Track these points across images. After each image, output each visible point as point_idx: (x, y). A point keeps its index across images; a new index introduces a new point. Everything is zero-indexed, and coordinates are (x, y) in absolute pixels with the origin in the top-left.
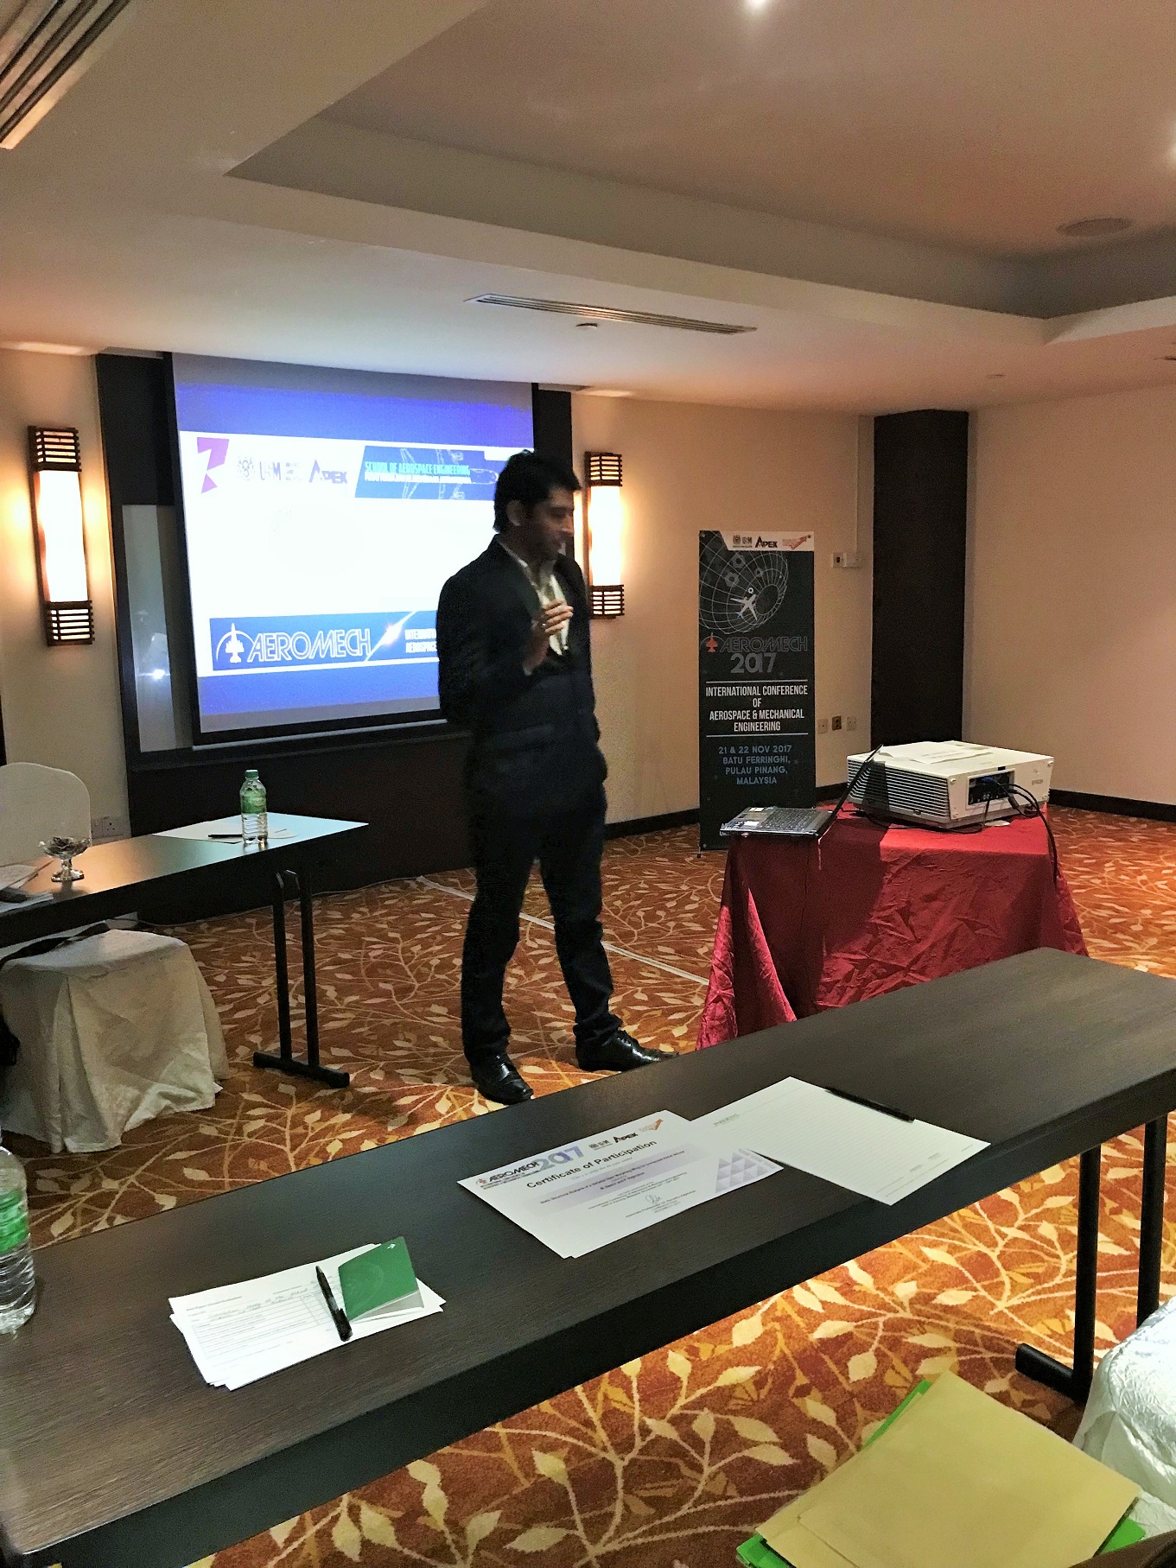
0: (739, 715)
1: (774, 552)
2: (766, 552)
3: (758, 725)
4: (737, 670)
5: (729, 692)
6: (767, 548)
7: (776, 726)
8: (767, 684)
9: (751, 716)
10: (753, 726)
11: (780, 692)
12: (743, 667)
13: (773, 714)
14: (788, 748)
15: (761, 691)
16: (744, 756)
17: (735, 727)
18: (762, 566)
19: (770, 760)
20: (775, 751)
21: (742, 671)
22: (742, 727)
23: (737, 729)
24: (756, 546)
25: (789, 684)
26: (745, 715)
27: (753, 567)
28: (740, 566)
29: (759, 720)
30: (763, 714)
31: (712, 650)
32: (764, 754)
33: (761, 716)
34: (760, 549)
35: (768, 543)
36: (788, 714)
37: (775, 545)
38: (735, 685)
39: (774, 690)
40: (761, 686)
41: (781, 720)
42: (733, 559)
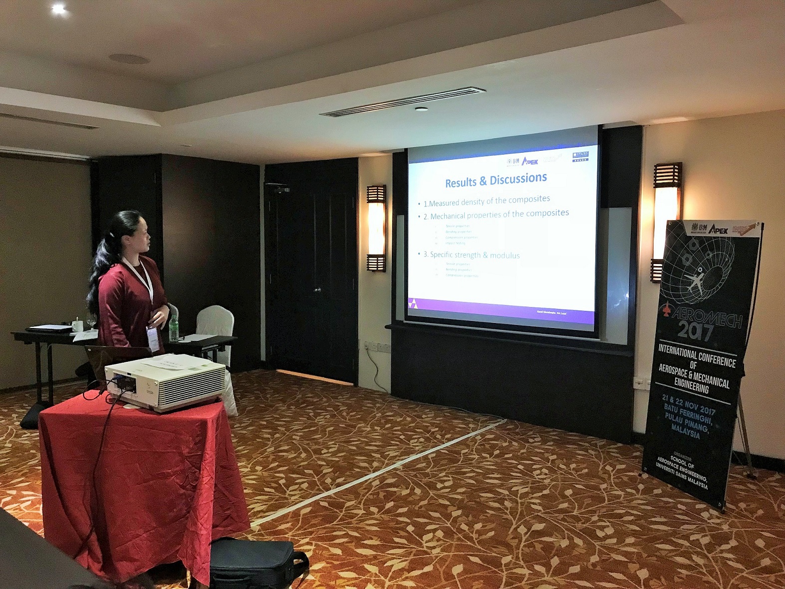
0: (680, 371)
1: (724, 238)
2: (718, 237)
3: (692, 384)
4: (682, 334)
5: (674, 351)
6: (718, 235)
7: (705, 389)
8: (703, 352)
9: (687, 375)
10: (688, 384)
11: (712, 360)
12: (687, 332)
13: (704, 378)
14: (712, 412)
15: (697, 356)
16: (680, 407)
17: (676, 381)
18: (712, 250)
19: (697, 417)
20: (702, 411)
21: (686, 336)
22: (680, 382)
23: (677, 383)
24: (709, 233)
25: (721, 355)
26: (683, 373)
27: (704, 250)
28: (694, 249)
29: (693, 380)
30: (697, 376)
31: (666, 315)
32: (693, 410)
33: (695, 378)
34: (713, 235)
35: (720, 231)
36: (716, 381)
37: (726, 232)
38: (680, 347)
39: (707, 358)
40: (698, 351)
41: (710, 385)
42: (690, 243)
